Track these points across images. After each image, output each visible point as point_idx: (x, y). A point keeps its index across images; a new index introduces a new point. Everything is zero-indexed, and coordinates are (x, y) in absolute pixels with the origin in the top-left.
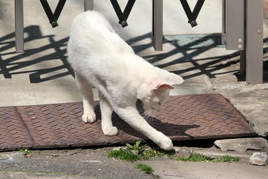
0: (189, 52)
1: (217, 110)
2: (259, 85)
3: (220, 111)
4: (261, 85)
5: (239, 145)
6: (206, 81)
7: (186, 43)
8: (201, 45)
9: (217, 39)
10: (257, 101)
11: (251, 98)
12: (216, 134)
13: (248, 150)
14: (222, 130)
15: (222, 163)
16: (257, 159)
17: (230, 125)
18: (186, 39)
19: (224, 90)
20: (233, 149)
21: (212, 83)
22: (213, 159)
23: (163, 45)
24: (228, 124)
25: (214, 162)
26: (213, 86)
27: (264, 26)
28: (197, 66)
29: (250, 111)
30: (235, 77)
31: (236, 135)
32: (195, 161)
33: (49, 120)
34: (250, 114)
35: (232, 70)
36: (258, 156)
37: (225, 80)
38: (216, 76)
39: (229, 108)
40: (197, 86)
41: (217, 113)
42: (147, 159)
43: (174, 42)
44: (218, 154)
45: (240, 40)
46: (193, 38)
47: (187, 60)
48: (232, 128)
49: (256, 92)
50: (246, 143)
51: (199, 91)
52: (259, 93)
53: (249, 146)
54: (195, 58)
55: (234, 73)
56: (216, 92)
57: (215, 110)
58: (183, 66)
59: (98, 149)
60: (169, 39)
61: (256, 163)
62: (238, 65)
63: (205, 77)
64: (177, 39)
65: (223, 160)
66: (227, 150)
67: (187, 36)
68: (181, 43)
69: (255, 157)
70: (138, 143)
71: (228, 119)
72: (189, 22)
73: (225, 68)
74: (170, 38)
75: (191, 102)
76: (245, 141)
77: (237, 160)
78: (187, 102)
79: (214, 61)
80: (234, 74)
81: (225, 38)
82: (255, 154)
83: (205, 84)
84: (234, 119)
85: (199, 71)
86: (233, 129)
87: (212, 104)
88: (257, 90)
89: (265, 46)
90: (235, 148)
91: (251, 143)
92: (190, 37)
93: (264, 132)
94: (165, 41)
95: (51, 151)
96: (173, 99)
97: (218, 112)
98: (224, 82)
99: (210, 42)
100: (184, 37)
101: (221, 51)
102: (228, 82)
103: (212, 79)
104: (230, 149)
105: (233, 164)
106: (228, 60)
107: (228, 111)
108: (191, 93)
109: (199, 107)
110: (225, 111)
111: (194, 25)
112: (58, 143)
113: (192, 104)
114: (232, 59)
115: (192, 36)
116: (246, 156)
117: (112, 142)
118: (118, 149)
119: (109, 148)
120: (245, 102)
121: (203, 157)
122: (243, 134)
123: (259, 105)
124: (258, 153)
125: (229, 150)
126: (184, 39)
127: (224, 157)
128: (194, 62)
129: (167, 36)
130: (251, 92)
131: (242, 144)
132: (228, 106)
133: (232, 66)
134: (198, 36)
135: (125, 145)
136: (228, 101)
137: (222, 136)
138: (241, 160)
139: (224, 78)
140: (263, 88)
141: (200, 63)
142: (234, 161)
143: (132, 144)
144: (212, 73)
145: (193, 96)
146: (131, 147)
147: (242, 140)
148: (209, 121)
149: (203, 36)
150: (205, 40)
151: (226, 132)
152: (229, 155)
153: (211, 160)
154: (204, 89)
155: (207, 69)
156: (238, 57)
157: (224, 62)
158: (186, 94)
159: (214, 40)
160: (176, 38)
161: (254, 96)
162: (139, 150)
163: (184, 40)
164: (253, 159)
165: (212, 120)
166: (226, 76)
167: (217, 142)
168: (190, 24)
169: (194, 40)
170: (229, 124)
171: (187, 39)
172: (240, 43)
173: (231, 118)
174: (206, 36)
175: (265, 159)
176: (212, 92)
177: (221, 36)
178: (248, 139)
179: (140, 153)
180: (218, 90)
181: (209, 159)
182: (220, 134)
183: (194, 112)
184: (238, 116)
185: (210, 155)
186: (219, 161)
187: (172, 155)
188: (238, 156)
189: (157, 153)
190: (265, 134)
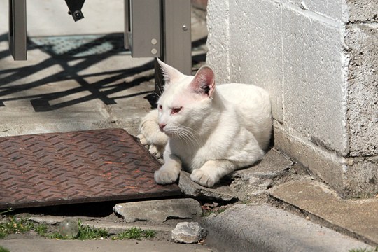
0: (72, 63)
1: (119, 154)
3: (123, 156)
5: (155, 211)
6: (100, 110)
7: (67, 48)
8: (91, 52)
9: (117, 43)
12: (116, 193)
13: (168, 218)
14: (127, 187)
15: (127, 241)
16: (184, 232)
17: (139, 178)
18: (66, 43)
19: (129, 122)
20: (144, 218)
21: (109, 111)
22: (113, 234)
23: (28, 52)
24: (135, 177)
25: (113, 239)
26: (111, 117)
27: (193, 20)
28: (84, 86)
30: (147, 102)
31: (149, 194)
35: (143, 91)
36: (185, 227)
37: (131, 108)
38: (116, 101)
39: (137, 151)
40: (86, 117)
41: (117, 160)
43: (48, 48)
44: (120, 227)
45: (154, 42)
46: (78, 41)
47: (69, 77)
48: (143, 183)
50: (165, 208)
51: (89, 125)
53: (171, 213)
54: (81, 73)
55: (145, 95)
56: (117, 125)
57: (114, 154)
58: (62, 86)
60: (39, 43)
61: (182, 240)
62: (152, 83)
63: (98, 103)
64: (52, 43)
65: (128, 235)
66: (134, 219)
67: (68, 38)
68: (59, 48)
69: (181, 229)
71: (136, 168)
72: (69, 13)
73: (132, 88)
74: (40, 41)
75: (74, 143)
76: (163, 204)
77: (151, 235)
78: (69, 142)
79: (112, 78)
80: (145, 98)
81: (130, 40)
82: (180, 224)
83: (99, 113)
84: (147, 169)
85: (88, 93)
86: (145, 185)
87: (110, 146)
89: (194, 53)
90: (147, 216)
91: (175, 207)
92: (73, 39)
93: (194, 190)
94: (30, 45)
96: (44, 139)
97: (119, 158)
98: (129, 110)
99: (107, 47)
100: (63, 39)
101: (124, 61)
102: (136, 111)
103: (110, 106)
104: (140, 218)
105: (144, 242)
106: (136, 76)
107: (136, 156)
108: (75, 129)
109: (88, 150)
110: (130, 155)
111: (78, 17)
113: (76, 147)
114: (143, 74)
115: (77, 38)
116: (166, 229)
121: (96, 232)
122: (161, 193)
124: (186, 223)
125: (138, 220)
126: (62, 42)
127: (130, 231)
128: (80, 79)
129: (35, 37)
131: (158, 209)
132: (136, 148)
133: (142, 85)
134: (86, 37)
136: (135, 139)
137: (126, 196)
138: (158, 236)
139: (129, 104)
141: (90, 80)
142: (146, 237)
144: (110, 96)
145: (77, 133)
147: (159, 203)
148: (104, 173)
149: (94, 38)
150: (99, 44)
151: (133, 190)
152: (138, 228)
153: (109, 236)
154: (96, 122)
155: (101, 90)
156: (152, 72)
157: (130, 79)
158: (67, 130)
159: (112, 44)
160: (50, 41)
163: (62, 44)
164: (177, 234)
165: (109, 171)
166: (133, 100)
167: (119, 208)
168: (71, 16)
169: (79, 44)
170: (138, 176)
171: (68, 43)
172: (154, 46)
173: (141, 168)
174: (99, 37)
175: (196, 233)
176: (109, 126)
177: (123, 37)
178: (169, 201)
180: (119, 123)
181: (105, 234)
182: (123, 194)
183: (80, 159)
185: (107, 228)
186: (121, 238)
187: (43, 230)
188: (153, 228)
189: (18, 227)
190: (195, 192)
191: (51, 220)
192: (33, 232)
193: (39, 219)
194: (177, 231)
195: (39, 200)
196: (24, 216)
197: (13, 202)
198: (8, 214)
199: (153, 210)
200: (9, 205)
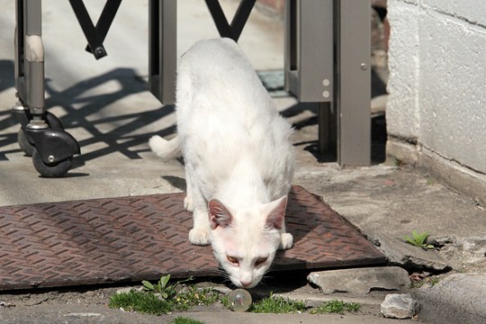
2: (363, 168)
4: (367, 168)
5: (356, 280)
10: (369, 199)
11: (356, 194)
12: (310, 260)
13: (372, 290)
14: (321, 254)
16: (395, 305)
17: (333, 243)
20: (344, 290)
22: (311, 307)
24: (329, 242)
25: (312, 313)
29: (361, 218)
31: (348, 262)
32: (276, 312)
34: (362, 223)
36: (395, 300)
42: (185, 309)
44: (318, 299)
45: (326, 83)
48: (338, 248)
49: (361, 182)
50: (368, 277)
52: (368, 185)
53: (375, 283)
59: (88, 292)
61: (393, 315)
65: (328, 309)
66: (332, 291)
69: (391, 302)
70: (164, 281)
71: (327, 232)
76: (366, 273)
77: (355, 309)
82: (389, 297)
84: (339, 232)
86: (341, 252)
88: (363, 178)
90: (348, 286)
91: (379, 277)
93: (401, 257)
104: (339, 289)
105: (348, 317)
112: (13, 282)
116: (371, 302)
117: (115, 278)
118: (127, 290)
119: (109, 290)
120: (346, 201)
121: (291, 304)
122: (362, 260)
123: (376, 207)
124: (396, 295)
125: (338, 291)
127: (331, 304)
130: (354, 182)
131: (360, 278)
135: (139, 283)
136: (318, 198)
137: (322, 263)
138: (363, 309)
140: (374, 174)
142: (350, 311)
143: (154, 282)
146: (152, 287)
147: (361, 271)
151: (329, 257)
152: (339, 300)
153: (306, 309)
161: (360, 190)
162: (167, 292)
164: (387, 307)
167: (314, 277)
170: (331, 241)
172: (326, 88)
173: (332, 231)
175: (409, 307)
178: (372, 270)
179: (169, 298)
181: (303, 308)
182: (318, 261)
184: (345, 227)
185: (304, 300)
186: (322, 312)
188: (356, 301)
189: (201, 298)
190: (403, 260)
192: (218, 304)
193: (224, 289)
194: (386, 304)
196: (207, 285)
197: (193, 270)
198: (189, 283)
199: (353, 280)
200: (189, 273)
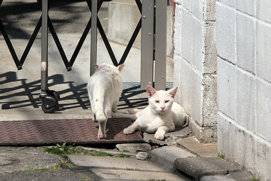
5: (132, 148)
12: (117, 140)
13: (137, 151)
14: (122, 138)
16: (141, 155)
20: (127, 150)
22: (113, 155)
25: (113, 157)
33: (8, 130)
42: (69, 154)
44: (117, 153)
48: (129, 137)
50: (136, 147)
53: (138, 149)
54: (129, 98)
59: (38, 147)
61: (140, 158)
66: (123, 151)
70: (64, 144)
77: (129, 156)
82: (140, 153)
85: (127, 106)
90: (129, 149)
91: (140, 147)
95: (6, 147)
105: (126, 159)
112: (12, 142)
116: (134, 155)
117: (47, 143)
118: (51, 147)
119: (45, 147)
124: (142, 152)
125: (125, 151)
127: (120, 155)
131: (133, 147)
135: (56, 145)
138: (131, 157)
142: (127, 157)
143: (61, 145)
146: (60, 146)
147: (134, 145)
151: (124, 139)
152: (124, 153)
162: (65, 148)
167: (118, 146)
175: (146, 156)
178: (138, 144)
179: (65, 150)
181: (110, 155)
182: (120, 140)
185: (112, 153)
186: (117, 157)
187: (86, 153)
188: (130, 154)
189: (77, 151)
190: (149, 141)
191: (90, 149)
192: (82, 153)
193: (85, 148)
194: (138, 155)
195: (86, 141)
196: (79, 147)
197: (75, 141)
198: (74, 146)
200: (74, 142)
